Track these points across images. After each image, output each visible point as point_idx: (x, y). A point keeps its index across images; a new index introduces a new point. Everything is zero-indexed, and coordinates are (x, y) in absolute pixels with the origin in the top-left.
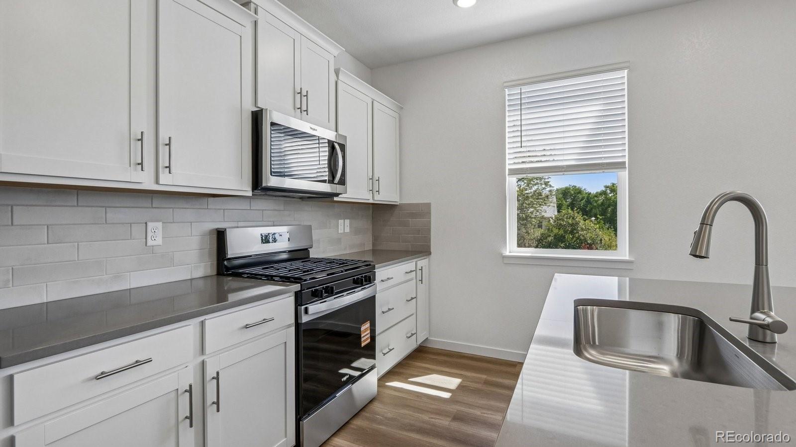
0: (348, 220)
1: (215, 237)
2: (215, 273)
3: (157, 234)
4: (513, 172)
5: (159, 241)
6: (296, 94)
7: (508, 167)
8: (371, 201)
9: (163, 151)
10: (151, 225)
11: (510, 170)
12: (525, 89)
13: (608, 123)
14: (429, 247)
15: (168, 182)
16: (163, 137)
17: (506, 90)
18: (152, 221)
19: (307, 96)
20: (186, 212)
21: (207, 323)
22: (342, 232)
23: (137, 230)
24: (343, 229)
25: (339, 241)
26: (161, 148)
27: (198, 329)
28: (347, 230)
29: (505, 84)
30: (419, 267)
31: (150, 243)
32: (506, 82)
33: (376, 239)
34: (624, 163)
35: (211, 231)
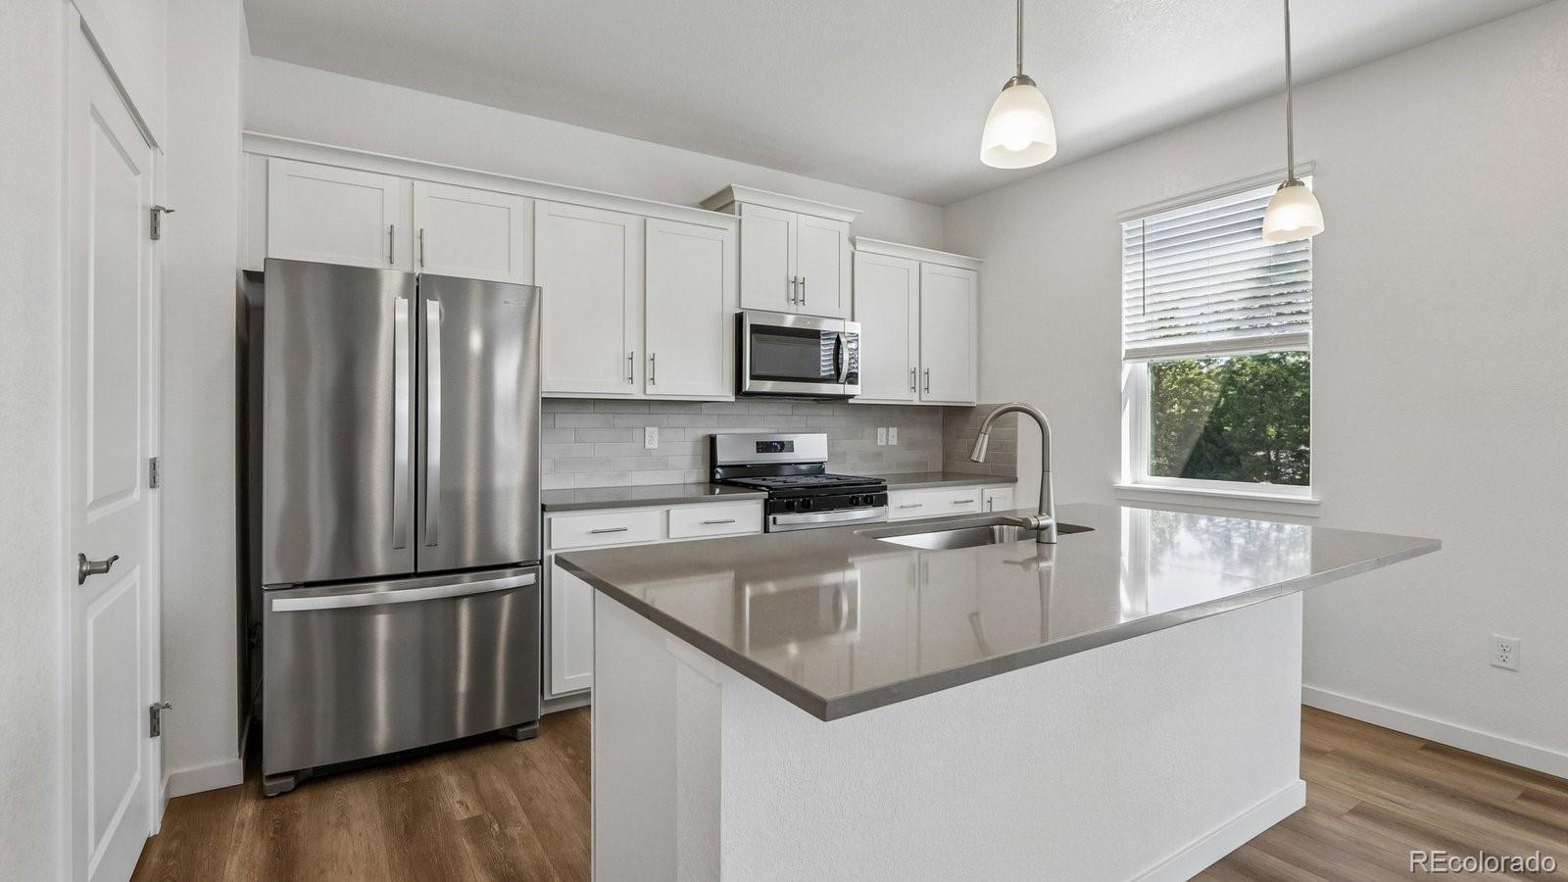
0: (895, 429)
1: (708, 442)
2: (708, 480)
3: (653, 438)
4: (1135, 355)
5: (655, 445)
6: (790, 284)
7: (1125, 347)
8: (917, 402)
9: (649, 364)
10: (648, 430)
11: (1127, 351)
12: (1150, 220)
13: (1280, 269)
14: (1014, 470)
15: (654, 392)
16: (649, 355)
17: (1124, 224)
18: (650, 426)
19: (803, 283)
20: (681, 418)
21: (671, 512)
22: (884, 443)
23: (638, 433)
24: (885, 440)
25: (878, 455)
26: (647, 362)
27: (665, 517)
28: (893, 441)
29: (1120, 217)
30: (987, 497)
31: (648, 446)
32: (1121, 213)
33: (947, 456)
34: (1306, 336)
35: (704, 438)
